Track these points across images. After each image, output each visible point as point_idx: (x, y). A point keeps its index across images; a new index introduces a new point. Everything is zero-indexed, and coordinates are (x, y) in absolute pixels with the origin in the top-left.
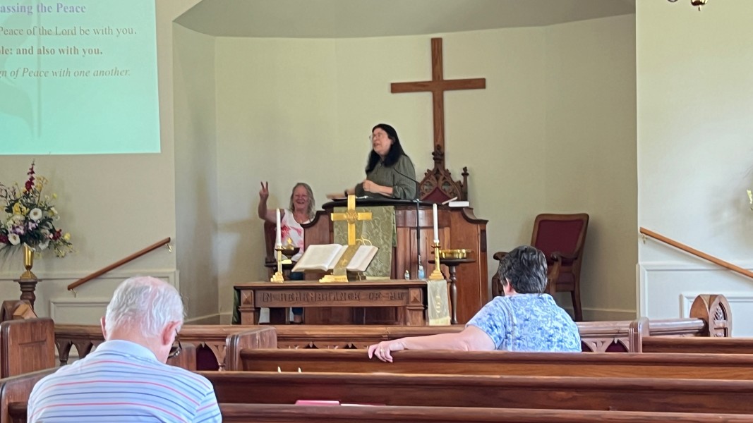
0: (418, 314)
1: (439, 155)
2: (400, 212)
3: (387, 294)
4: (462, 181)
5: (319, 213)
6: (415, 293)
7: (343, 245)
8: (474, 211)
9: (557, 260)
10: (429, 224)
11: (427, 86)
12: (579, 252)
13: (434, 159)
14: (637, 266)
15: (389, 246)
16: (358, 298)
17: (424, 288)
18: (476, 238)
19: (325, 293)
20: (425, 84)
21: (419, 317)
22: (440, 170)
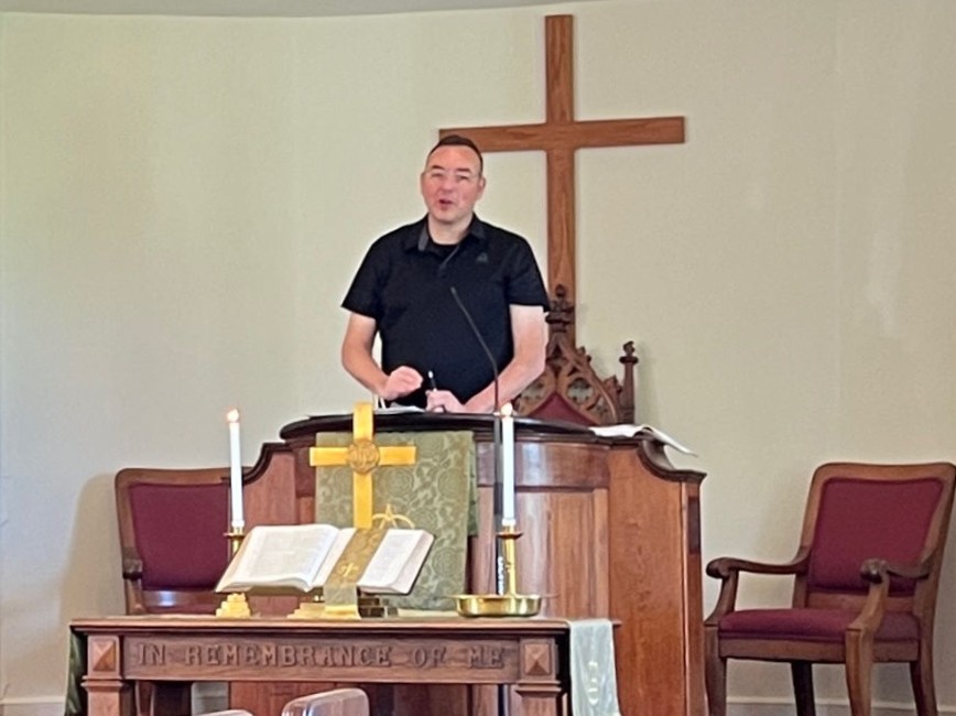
0: (544, 703)
1: (562, 311)
2: (482, 451)
3: (465, 651)
4: (619, 372)
5: (268, 451)
6: (536, 651)
7: (341, 527)
8: (665, 449)
9: (877, 580)
10: (556, 477)
11: (533, 135)
15: (457, 530)
16: (386, 661)
17: (562, 638)
18: (675, 518)
19: (301, 648)
20: (526, 131)
21: (548, 710)
22: (562, 347)
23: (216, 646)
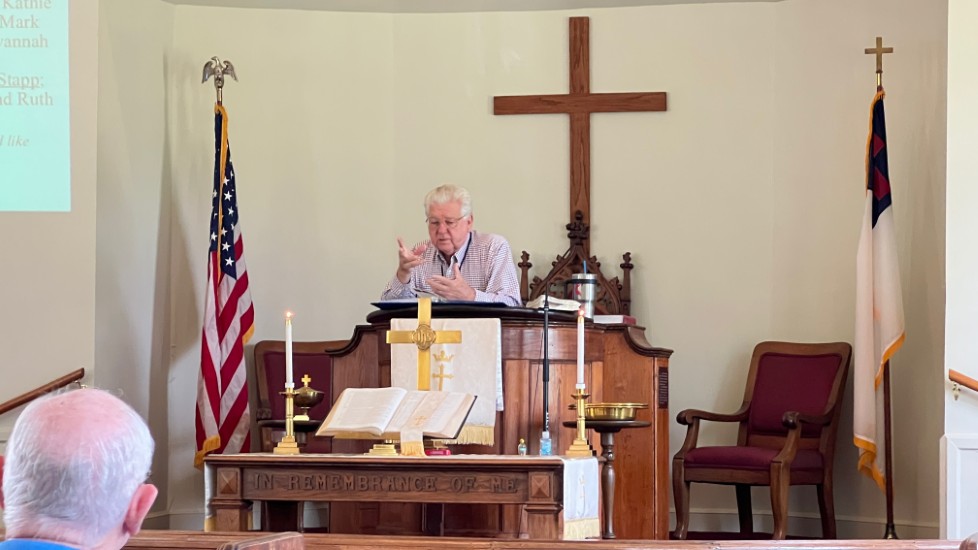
0: (544, 519)
1: (579, 229)
2: (513, 332)
3: (489, 481)
4: (619, 274)
5: (360, 331)
6: (539, 480)
8: (646, 332)
9: (793, 426)
10: (564, 353)
11: (560, 103)
12: (833, 410)
13: (569, 236)
14: (942, 440)
16: (434, 488)
17: (557, 470)
18: (650, 383)
19: (373, 477)
20: (556, 100)
21: (547, 524)
22: (580, 256)
23: (310, 476)
